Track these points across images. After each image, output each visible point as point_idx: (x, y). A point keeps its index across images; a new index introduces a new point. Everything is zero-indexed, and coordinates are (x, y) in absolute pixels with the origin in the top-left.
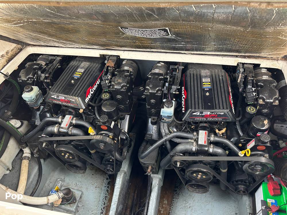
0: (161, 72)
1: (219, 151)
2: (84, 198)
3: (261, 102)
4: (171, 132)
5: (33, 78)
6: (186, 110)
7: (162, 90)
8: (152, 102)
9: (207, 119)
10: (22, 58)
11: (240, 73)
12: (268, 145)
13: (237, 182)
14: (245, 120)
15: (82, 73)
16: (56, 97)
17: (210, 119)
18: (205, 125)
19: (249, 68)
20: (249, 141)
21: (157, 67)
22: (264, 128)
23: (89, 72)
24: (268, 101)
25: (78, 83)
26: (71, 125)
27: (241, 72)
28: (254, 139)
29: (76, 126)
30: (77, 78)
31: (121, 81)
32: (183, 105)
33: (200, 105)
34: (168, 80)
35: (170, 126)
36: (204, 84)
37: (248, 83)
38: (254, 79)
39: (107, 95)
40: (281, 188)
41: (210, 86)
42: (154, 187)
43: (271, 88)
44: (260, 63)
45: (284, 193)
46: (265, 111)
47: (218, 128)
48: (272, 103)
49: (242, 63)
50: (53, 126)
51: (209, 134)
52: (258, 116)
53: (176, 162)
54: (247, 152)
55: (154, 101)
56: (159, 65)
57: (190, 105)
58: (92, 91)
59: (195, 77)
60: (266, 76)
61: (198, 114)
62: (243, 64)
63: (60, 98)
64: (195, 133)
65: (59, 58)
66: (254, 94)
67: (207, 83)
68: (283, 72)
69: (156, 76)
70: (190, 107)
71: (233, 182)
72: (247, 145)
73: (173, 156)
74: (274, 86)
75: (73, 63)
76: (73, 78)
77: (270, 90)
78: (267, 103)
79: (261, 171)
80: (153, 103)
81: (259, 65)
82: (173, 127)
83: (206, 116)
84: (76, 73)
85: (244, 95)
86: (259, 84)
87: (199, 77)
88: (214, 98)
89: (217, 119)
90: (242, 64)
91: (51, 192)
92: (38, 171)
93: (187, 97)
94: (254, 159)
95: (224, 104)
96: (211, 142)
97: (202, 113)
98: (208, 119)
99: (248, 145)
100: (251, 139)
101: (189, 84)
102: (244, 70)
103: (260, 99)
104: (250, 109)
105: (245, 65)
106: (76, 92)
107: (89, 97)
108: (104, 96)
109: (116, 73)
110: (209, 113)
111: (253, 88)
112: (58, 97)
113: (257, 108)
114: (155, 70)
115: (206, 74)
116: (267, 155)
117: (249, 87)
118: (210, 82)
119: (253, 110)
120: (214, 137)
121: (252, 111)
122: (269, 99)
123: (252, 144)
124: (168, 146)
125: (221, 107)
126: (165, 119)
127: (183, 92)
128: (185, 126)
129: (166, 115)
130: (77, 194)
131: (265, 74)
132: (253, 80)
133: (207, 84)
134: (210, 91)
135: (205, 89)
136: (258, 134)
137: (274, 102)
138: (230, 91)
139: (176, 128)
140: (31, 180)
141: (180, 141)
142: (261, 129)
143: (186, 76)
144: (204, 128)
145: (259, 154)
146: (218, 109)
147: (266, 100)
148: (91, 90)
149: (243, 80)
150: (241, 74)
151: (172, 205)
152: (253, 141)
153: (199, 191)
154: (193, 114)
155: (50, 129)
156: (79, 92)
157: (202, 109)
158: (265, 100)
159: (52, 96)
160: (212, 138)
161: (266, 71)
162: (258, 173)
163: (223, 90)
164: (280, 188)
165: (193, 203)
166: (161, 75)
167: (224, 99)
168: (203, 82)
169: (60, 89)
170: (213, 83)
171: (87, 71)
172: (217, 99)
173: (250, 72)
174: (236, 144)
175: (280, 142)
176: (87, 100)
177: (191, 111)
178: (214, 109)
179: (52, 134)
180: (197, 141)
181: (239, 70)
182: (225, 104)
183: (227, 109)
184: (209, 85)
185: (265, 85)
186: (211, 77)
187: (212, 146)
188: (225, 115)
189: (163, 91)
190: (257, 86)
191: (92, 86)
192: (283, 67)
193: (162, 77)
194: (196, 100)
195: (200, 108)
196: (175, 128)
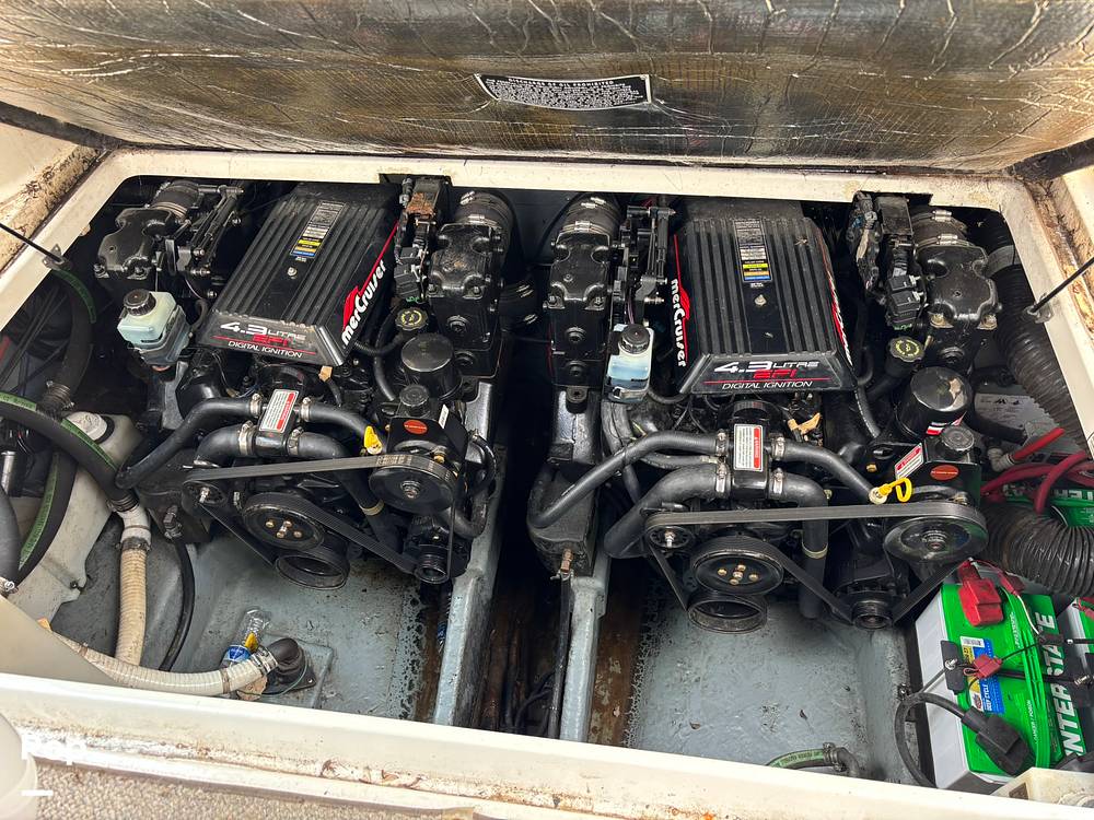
0: (597, 230)
1: (804, 488)
2: (342, 669)
3: (939, 321)
4: (639, 436)
5: (149, 264)
6: (692, 358)
7: (605, 294)
8: (572, 335)
9: (761, 385)
10: (100, 192)
11: (863, 228)
12: (968, 461)
13: (857, 587)
14: (885, 383)
15: (321, 240)
16: (236, 329)
17: (773, 385)
18: (752, 404)
19: (894, 209)
20: (901, 453)
21: (583, 214)
22: (949, 409)
23: (346, 237)
24: (963, 316)
25: (313, 277)
26: (294, 421)
27: (869, 224)
28: (920, 446)
29: (315, 427)
30: (304, 260)
31: (464, 266)
32: (681, 342)
33: (739, 338)
34: (626, 258)
35: (635, 415)
36: (745, 266)
37: (892, 258)
38: (913, 247)
39: (417, 317)
40: (1005, 600)
41: (766, 273)
42: (580, 620)
43: (972, 274)
44: (930, 192)
45: (1012, 616)
46: (951, 351)
47: (796, 413)
48: (976, 323)
49: (871, 193)
50: (232, 430)
51: (766, 434)
52: (928, 371)
53: (662, 531)
54: (899, 490)
55: (580, 330)
56: (588, 205)
57: (704, 339)
58: (361, 304)
59: (715, 246)
60: (950, 236)
61: (734, 369)
62: (875, 196)
63: (253, 330)
64: (722, 435)
65: (234, 192)
66: (917, 296)
67: (755, 265)
68: (1007, 220)
69: (585, 246)
70: (705, 347)
71: (844, 590)
72: (896, 466)
73: (650, 513)
74: (978, 266)
75: (285, 208)
76: (291, 261)
77: (966, 281)
78: (959, 324)
79: (942, 547)
80: (576, 338)
81: (927, 197)
82: (644, 416)
83: (761, 376)
84: (301, 242)
85: (882, 301)
86: (930, 261)
87: (726, 243)
88: (782, 316)
89: (795, 384)
90: (869, 197)
91: (228, 654)
92: (180, 588)
93: (691, 312)
94: (923, 511)
95: (819, 332)
96: (774, 461)
97: (745, 365)
98: (767, 385)
99: (899, 468)
100: (906, 445)
101: (696, 269)
102: (879, 215)
103: (936, 312)
104: (903, 347)
105: (882, 201)
106: (307, 308)
107: (354, 324)
108: (407, 318)
109: (443, 237)
110: (770, 363)
111: (912, 277)
112: (244, 326)
113: (923, 343)
114: (577, 223)
115: (750, 233)
116: (961, 496)
117: (899, 272)
118: (766, 261)
119: (913, 350)
120: (786, 444)
121: (910, 352)
122: (966, 312)
123: (914, 461)
124: (631, 481)
125: (810, 345)
126: (623, 390)
127: (676, 298)
128: (683, 411)
129: (627, 377)
130: (317, 657)
131: (946, 228)
132: (909, 251)
133: (758, 266)
134: (767, 289)
135: (753, 285)
136: (930, 428)
137: (983, 319)
138: (833, 288)
139: (656, 420)
140: (158, 617)
141: (670, 463)
142: (942, 410)
143: (683, 242)
144: (750, 417)
145: (936, 493)
146: (800, 349)
147: (956, 316)
148: (357, 298)
149: (877, 250)
150: (867, 232)
151: (638, 678)
152: (917, 452)
153: (733, 626)
154: (717, 370)
155: (221, 439)
156: (318, 307)
157: (747, 351)
158: (953, 314)
159: (223, 326)
160: (780, 449)
161: (949, 219)
162: (931, 555)
163: (810, 287)
164: (1000, 601)
165: (707, 667)
166: (600, 239)
167: (816, 315)
168: (743, 262)
169: (250, 300)
170: (777, 264)
171: (338, 233)
172: (792, 316)
173: (900, 222)
174: (857, 465)
175: (994, 452)
176: (347, 335)
177: (707, 361)
178: (785, 352)
179: (229, 458)
180: (728, 458)
181: (862, 217)
182: (822, 333)
183: (829, 348)
184: (764, 269)
185: (950, 265)
186: (769, 242)
187: (780, 474)
188: (821, 369)
189: (609, 297)
190: (926, 269)
191: (360, 283)
192: (1008, 201)
193: (605, 248)
194: (725, 322)
195: (740, 348)
196: (651, 421)
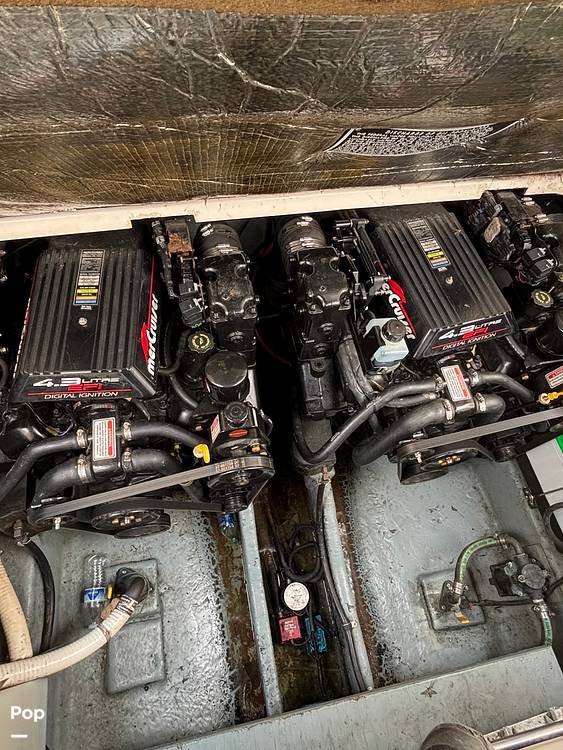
2: (166, 573)
4: (377, 389)
11: (491, 216)
15: (97, 287)
16: (50, 384)
19: (511, 201)
21: (303, 232)
25: (104, 323)
26: (124, 445)
27: (497, 213)
30: (89, 308)
31: (239, 293)
32: (404, 320)
36: (429, 256)
39: (205, 340)
41: (445, 259)
44: (527, 187)
49: (493, 191)
51: (463, 371)
56: (303, 224)
58: (152, 336)
60: (543, 215)
61: (451, 336)
63: (66, 382)
64: (440, 379)
67: (434, 252)
69: (324, 260)
72: (547, 376)
75: (49, 259)
76: (78, 312)
80: (327, 331)
81: (525, 190)
84: (79, 291)
87: (409, 240)
88: (467, 289)
93: (406, 295)
96: (475, 388)
97: (458, 331)
99: (551, 377)
103: (560, 271)
106: (111, 353)
107: (153, 356)
108: (197, 342)
109: (209, 269)
110: (473, 326)
111: (541, 249)
112: (57, 380)
114: (302, 240)
115: (421, 229)
117: (527, 246)
118: (441, 250)
119: (547, 298)
120: (479, 375)
125: (493, 309)
130: (148, 570)
133: (437, 254)
134: (450, 271)
135: (440, 270)
148: (148, 332)
150: (497, 219)
154: (441, 338)
156: (121, 350)
157: (459, 321)
159: (36, 385)
160: (478, 378)
161: (533, 203)
168: (427, 253)
169: (54, 355)
170: (449, 251)
173: (519, 210)
176: (151, 368)
177: (435, 333)
180: (444, 393)
182: (496, 299)
186: (437, 235)
188: (503, 324)
191: (144, 318)
193: (337, 258)
194: (435, 301)
195: (453, 319)
